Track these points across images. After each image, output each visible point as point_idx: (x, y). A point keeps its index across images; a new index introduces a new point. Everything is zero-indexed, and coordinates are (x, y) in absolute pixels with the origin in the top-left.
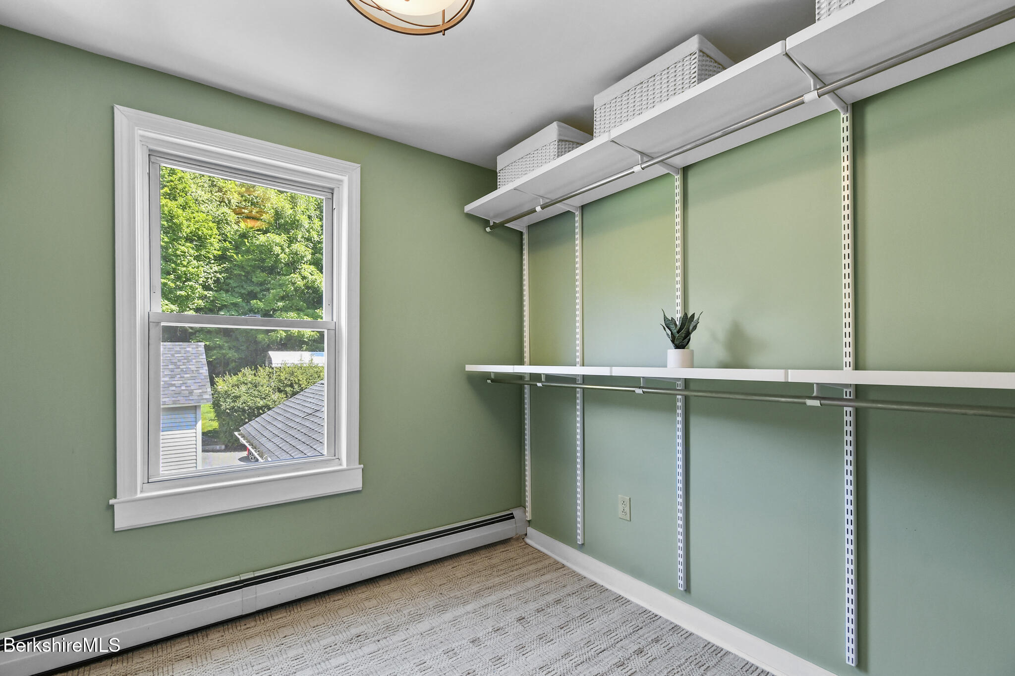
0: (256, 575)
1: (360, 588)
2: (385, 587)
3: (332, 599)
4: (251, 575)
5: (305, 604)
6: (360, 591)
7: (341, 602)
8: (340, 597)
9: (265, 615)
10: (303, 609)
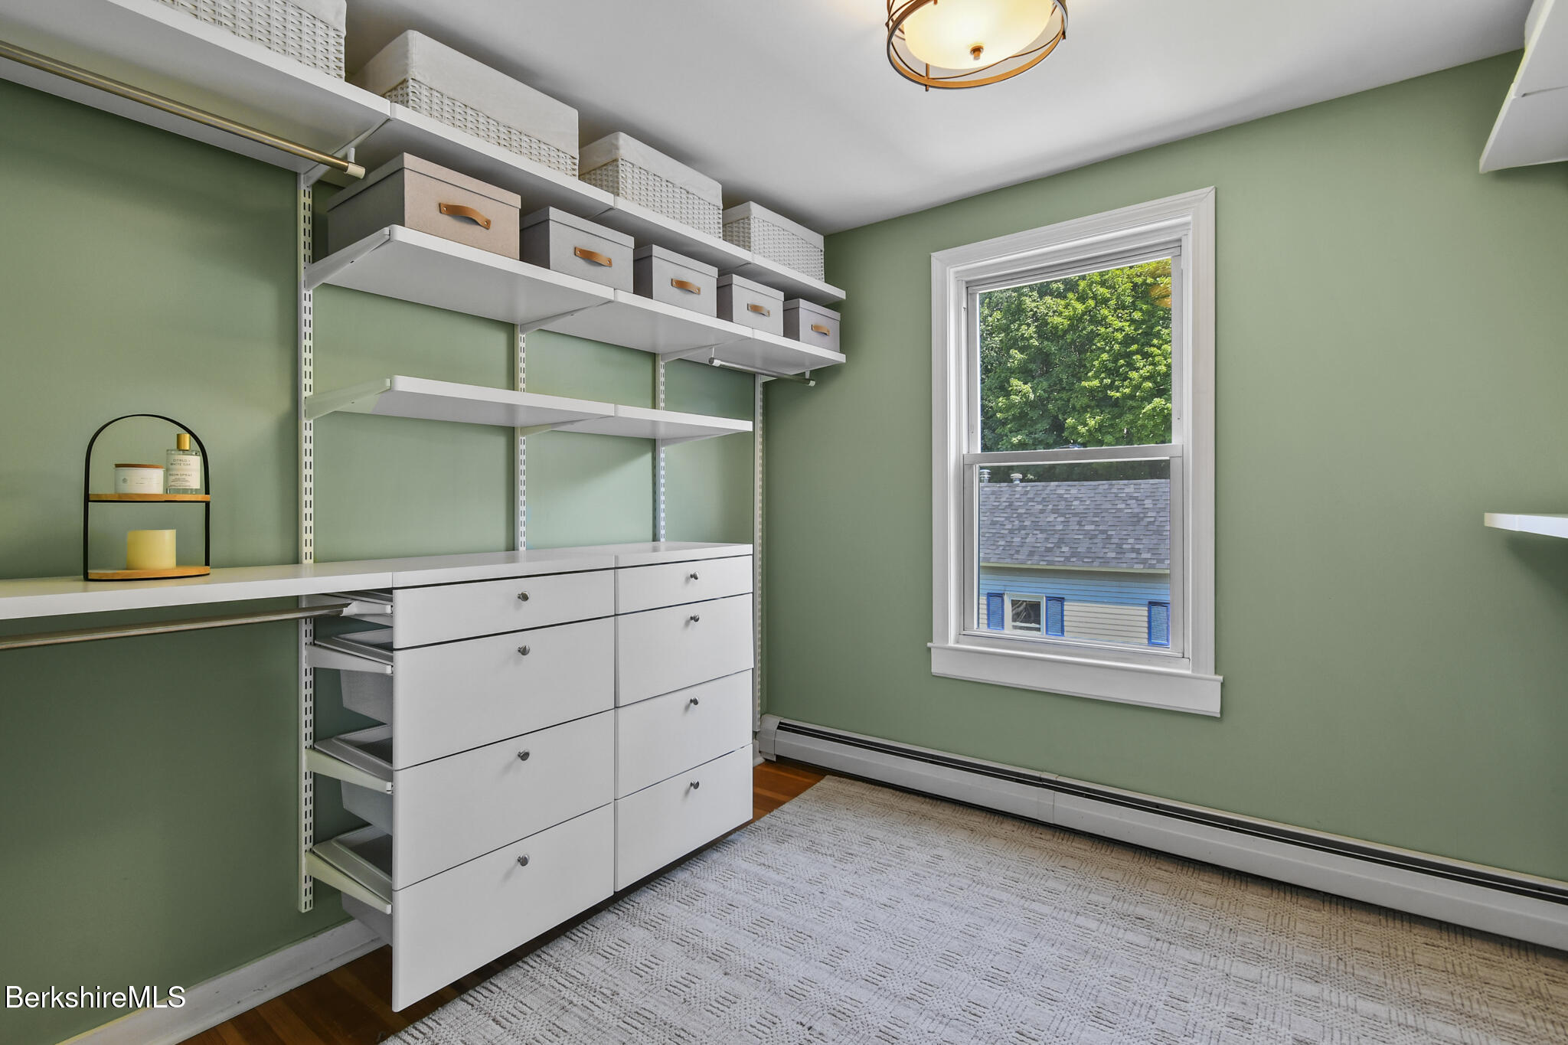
0: (1058, 780)
1: (1210, 874)
2: (1253, 898)
3: (1158, 865)
4: (1052, 777)
5: (1120, 851)
6: (1206, 878)
7: (1166, 874)
8: (1171, 869)
9: (1067, 836)
10: (1113, 855)
